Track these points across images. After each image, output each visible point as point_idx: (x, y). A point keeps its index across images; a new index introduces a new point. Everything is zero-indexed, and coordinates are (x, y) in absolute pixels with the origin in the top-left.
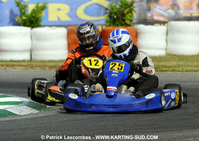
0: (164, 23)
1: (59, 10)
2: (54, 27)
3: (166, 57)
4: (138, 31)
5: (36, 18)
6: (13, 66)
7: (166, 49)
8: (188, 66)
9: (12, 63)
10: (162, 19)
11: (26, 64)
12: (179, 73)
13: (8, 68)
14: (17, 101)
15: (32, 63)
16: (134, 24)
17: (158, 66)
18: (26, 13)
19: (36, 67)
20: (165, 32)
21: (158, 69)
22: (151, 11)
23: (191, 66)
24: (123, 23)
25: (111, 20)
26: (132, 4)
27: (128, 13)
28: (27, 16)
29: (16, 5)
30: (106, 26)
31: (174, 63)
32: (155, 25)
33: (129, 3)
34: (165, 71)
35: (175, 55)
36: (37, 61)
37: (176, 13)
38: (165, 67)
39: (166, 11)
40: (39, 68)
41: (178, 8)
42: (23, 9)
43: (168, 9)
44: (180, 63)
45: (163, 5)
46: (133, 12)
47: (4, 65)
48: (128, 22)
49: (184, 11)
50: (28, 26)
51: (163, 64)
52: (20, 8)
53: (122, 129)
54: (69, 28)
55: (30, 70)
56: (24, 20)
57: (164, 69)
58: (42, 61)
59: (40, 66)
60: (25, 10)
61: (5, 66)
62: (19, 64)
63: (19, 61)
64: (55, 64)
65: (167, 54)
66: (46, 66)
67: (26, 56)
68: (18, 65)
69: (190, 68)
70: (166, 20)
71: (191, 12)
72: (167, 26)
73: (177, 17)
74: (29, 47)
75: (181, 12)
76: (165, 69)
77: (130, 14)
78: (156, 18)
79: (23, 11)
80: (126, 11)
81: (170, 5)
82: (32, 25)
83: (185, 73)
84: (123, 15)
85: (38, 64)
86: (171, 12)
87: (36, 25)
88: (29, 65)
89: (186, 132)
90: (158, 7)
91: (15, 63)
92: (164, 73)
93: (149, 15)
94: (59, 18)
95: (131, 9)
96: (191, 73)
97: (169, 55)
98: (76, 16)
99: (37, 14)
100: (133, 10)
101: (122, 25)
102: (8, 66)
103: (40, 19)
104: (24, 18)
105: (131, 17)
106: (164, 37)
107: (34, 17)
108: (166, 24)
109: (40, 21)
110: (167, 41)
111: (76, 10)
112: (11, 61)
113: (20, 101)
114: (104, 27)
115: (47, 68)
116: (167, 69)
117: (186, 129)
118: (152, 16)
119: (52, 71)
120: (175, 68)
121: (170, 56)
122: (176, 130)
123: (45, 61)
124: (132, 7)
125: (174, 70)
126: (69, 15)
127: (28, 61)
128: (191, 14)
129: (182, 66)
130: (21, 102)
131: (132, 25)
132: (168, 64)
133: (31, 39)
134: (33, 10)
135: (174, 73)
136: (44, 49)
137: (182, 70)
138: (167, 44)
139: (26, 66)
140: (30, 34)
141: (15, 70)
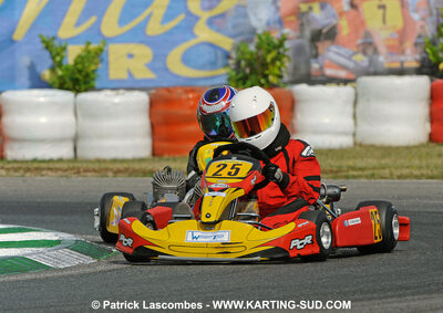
0: (345, 82)
1: (131, 56)
2: (121, 91)
3: (353, 148)
4: (296, 98)
5: (84, 73)
6: (37, 169)
7: (354, 135)
8: (402, 167)
9: (36, 165)
10: (342, 74)
11: (65, 166)
12: (383, 181)
13: (28, 174)
14: (49, 239)
15: (77, 165)
16: (286, 84)
17: (340, 167)
18: (64, 63)
19: (86, 171)
20: (352, 98)
21: (339, 174)
22: (320, 58)
23: (407, 167)
24: (263, 81)
25: (240, 76)
26: (281, 44)
27: (273, 61)
28: (67, 69)
29: (43, 45)
31: (373, 162)
33: (276, 42)
34: (354, 177)
35: (373, 146)
36: (87, 161)
37: (371, 62)
38: (353, 168)
39: (349, 58)
40: (93, 173)
41: (376, 51)
42: (58, 54)
43: (355, 53)
44: (383, 162)
45: (344, 45)
46: (285, 59)
47: (20, 168)
48: (273, 80)
49: (386, 58)
50: (68, 89)
51: (351, 163)
52: (51, 53)
55: (74, 177)
56: (61, 78)
57: (351, 173)
58: (99, 161)
59: (95, 171)
60: (62, 58)
61: (22, 172)
62: (51, 165)
63: (51, 161)
64: (125, 165)
65: (355, 144)
66: (107, 169)
67: (65, 151)
68: (49, 169)
69: (405, 172)
70: (352, 77)
71: (402, 58)
72: (355, 88)
73: (372, 70)
74: (71, 132)
75: (381, 59)
76: (355, 173)
77: (278, 63)
78: (329, 72)
79: (58, 59)
80: (269, 58)
81: (358, 46)
82: (77, 88)
83: (397, 181)
84: (265, 65)
85: (91, 166)
86: (362, 60)
87: (86, 87)
88: (72, 169)
90: (333, 48)
91: (43, 165)
93: (315, 66)
94: (130, 74)
95: (279, 53)
96: (408, 181)
97: (361, 145)
98: (167, 69)
99: (87, 64)
100: (284, 56)
102: (28, 170)
103: (92, 76)
104: (60, 73)
105: (280, 69)
106: (350, 109)
107: (80, 71)
109: (93, 79)
110: (355, 117)
111: (166, 56)
112: (35, 160)
113: (56, 238)
115: (110, 174)
116: (360, 173)
118: (322, 68)
119: (120, 179)
120: (376, 172)
121: (361, 149)
123: (104, 161)
124: (281, 50)
125: (372, 176)
126: (151, 67)
127: (69, 161)
128: (402, 63)
129: (390, 167)
130: (58, 242)
131: (282, 85)
132: (360, 163)
133: (76, 115)
134: (79, 57)
135: (373, 181)
136: (101, 136)
137: (391, 175)
138: (356, 124)
139: (66, 170)
140: (71, 107)
141: (43, 178)
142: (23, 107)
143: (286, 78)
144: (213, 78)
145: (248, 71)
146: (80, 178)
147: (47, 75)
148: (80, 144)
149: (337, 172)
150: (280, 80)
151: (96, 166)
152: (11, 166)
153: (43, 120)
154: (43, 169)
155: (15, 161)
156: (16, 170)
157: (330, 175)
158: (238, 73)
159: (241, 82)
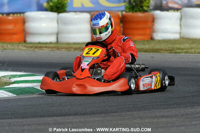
0: (177, 10)
2: (78, 13)
3: (180, 40)
4: (155, 17)
5: (62, 5)
6: (41, 47)
7: (180, 33)
9: (40, 45)
10: (176, 6)
11: (52, 46)
13: (36, 49)
15: (58, 45)
16: (151, 10)
17: (173, 48)
19: (62, 48)
20: (179, 17)
21: (173, 51)
24: (141, 9)
25: (131, 6)
28: (54, 3)
30: (126, 12)
31: (187, 46)
32: (170, 11)
34: (179, 53)
35: (188, 39)
36: (62, 43)
37: (189, 1)
38: (179, 49)
40: (64, 50)
44: (192, 46)
48: (145, 8)
50: (55, 12)
51: (178, 46)
53: (140, 105)
54: (92, 13)
55: (56, 51)
56: (51, 6)
57: (178, 51)
58: (68, 44)
59: (65, 48)
61: (33, 48)
62: (47, 45)
63: (46, 43)
64: (79, 46)
65: (181, 37)
66: (71, 48)
67: (53, 39)
68: (46, 47)
70: (180, 7)
72: (181, 12)
73: (189, 4)
74: (55, 31)
76: (179, 51)
78: (170, 5)
82: (59, 10)
83: (197, 55)
84: (142, 2)
85: (64, 46)
87: (62, 10)
88: (55, 47)
89: (198, 108)
91: (43, 45)
92: (178, 54)
93: (164, 2)
94: (82, 5)
97: (183, 38)
98: (99, 3)
99: (63, 1)
101: (140, 11)
102: (36, 47)
103: (66, 5)
104: (51, 4)
105: (148, 3)
106: (178, 22)
107: (60, 3)
108: (179, 11)
109: (66, 7)
110: (180, 26)
112: (39, 43)
114: (124, 13)
115: (72, 50)
116: (181, 51)
117: (198, 106)
118: (167, 3)
119: (76, 52)
120: (188, 50)
121: (184, 40)
122: (189, 107)
123: (70, 44)
125: (187, 52)
127: (54, 43)
129: (194, 48)
131: (149, 11)
132: (182, 46)
133: (58, 23)
135: (187, 54)
136: (69, 32)
137: (195, 52)
138: (181, 29)
139: (53, 48)
140: (56, 20)
141: (43, 51)
142: (34, 19)
143: (151, 8)
144: (119, 7)
145: (134, 4)
146: (59, 52)
147: (45, 5)
148: (59, 36)
149: (172, 50)
150: (148, 9)
151: (66, 46)
152: (28, 45)
153: (44, 25)
154: (43, 47)
155: (31, 43)
156: (31, 47)
157: (169, 52)
158: (129, 6)
159: (131, 9)
